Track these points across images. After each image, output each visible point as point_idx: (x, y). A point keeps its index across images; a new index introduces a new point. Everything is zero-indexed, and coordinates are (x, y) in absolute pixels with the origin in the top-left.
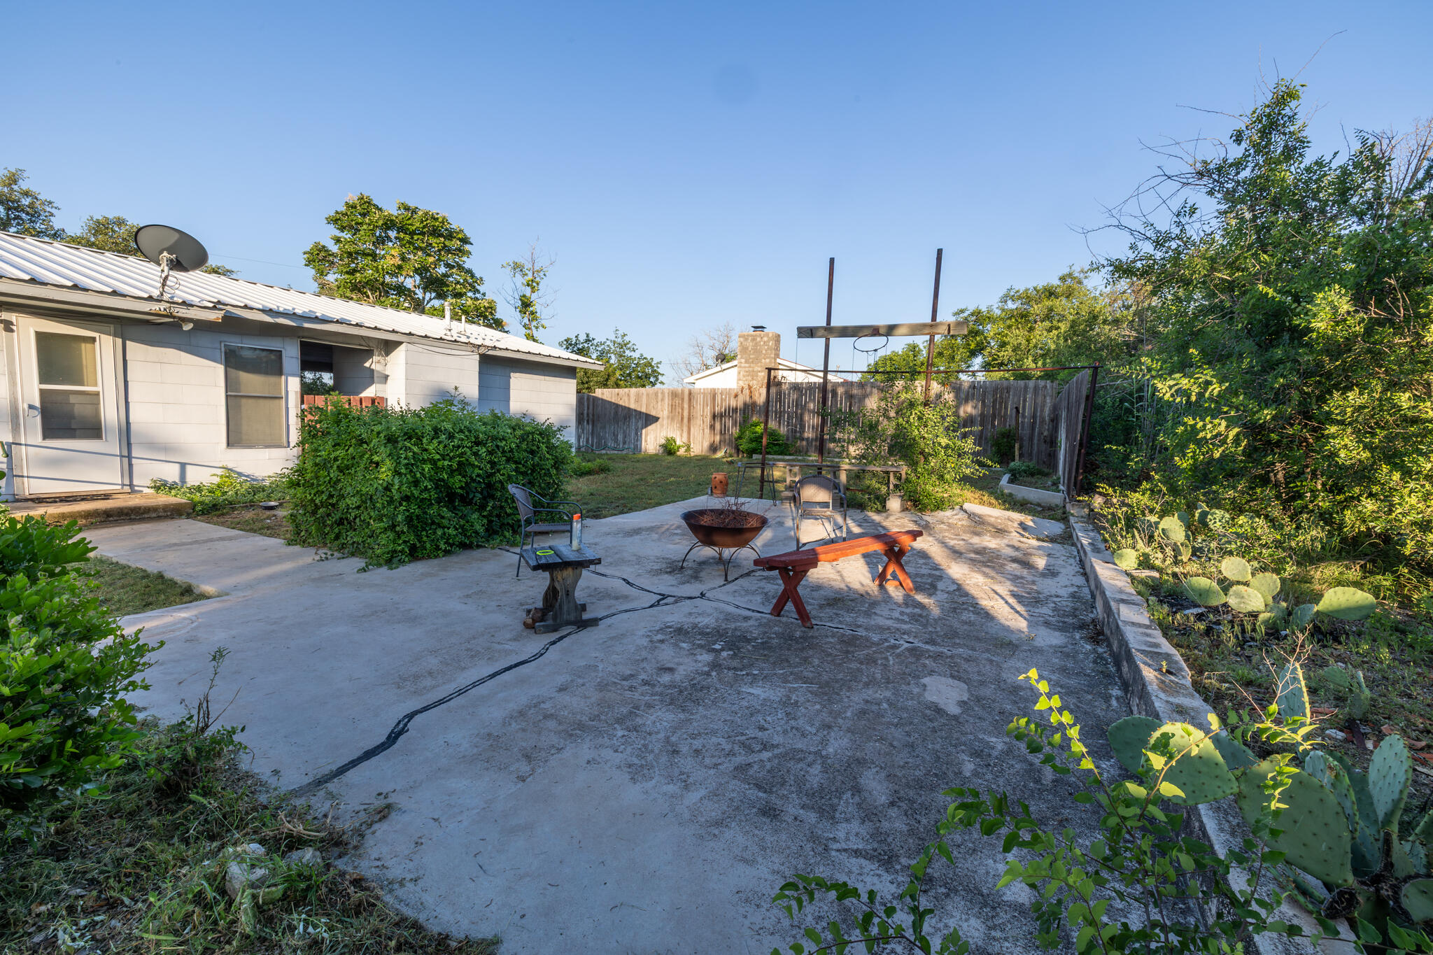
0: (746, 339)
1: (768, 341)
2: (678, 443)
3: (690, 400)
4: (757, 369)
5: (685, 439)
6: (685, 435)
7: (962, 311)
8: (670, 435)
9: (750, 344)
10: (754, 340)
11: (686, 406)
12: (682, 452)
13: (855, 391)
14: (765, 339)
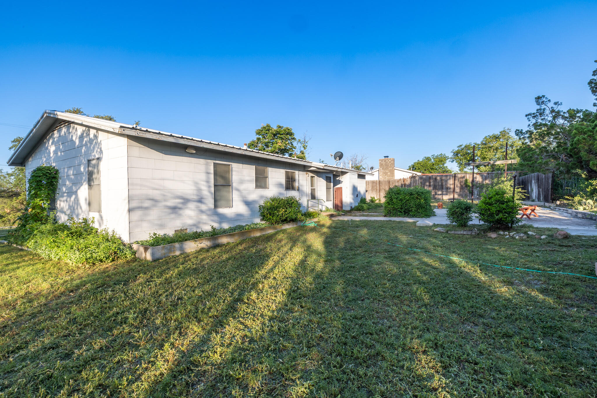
0: (382, 161)
1: (391, 161)
2: (376, 198)
3: (379, 184)
4: (387, 171)
5: (378, 197)
6: (378, 196)
7: (461, 146)
8: (372, 196)
9: (384, 163)
10: (385, 161)
11: (378, 186)
12: (377, 202)
13: (444, 178)
14: (390, 161)
